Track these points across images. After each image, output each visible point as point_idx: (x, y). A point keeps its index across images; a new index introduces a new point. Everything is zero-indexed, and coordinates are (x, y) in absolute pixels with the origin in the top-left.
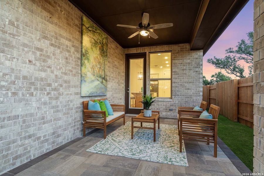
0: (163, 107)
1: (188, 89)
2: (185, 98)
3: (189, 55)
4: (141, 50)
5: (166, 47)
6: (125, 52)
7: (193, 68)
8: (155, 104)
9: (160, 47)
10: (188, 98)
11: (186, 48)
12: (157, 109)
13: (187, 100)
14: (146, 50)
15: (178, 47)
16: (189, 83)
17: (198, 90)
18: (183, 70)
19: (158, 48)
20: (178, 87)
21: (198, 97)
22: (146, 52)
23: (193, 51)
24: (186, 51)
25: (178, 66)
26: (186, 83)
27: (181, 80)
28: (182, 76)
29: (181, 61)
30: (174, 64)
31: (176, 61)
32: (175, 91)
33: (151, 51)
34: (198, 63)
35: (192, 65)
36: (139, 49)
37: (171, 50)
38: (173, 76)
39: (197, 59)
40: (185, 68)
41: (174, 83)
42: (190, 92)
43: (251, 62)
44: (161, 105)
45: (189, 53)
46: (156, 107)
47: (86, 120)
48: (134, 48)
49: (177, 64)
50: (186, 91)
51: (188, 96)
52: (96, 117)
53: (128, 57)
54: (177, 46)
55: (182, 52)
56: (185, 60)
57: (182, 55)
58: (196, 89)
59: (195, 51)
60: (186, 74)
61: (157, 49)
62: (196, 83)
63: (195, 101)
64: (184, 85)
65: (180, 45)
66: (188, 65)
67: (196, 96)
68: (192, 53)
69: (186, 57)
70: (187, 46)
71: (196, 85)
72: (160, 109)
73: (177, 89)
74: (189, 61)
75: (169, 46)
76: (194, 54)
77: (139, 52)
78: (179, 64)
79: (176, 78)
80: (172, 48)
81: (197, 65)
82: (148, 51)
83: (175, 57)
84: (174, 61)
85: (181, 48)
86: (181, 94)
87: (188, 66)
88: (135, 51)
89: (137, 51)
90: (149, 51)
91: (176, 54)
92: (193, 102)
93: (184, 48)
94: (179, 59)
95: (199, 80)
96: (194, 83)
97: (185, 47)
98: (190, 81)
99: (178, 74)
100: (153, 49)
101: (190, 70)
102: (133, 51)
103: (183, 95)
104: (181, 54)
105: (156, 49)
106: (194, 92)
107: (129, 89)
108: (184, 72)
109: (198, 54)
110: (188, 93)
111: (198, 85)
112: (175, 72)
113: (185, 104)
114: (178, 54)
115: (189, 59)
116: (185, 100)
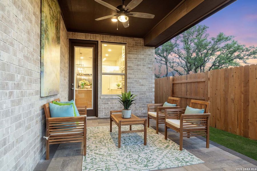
0: (118, 105)
1: (142, 85)
2: (140, 94)
3: (143, 50)
4: (92, 38)
5: (120, 39)
6: (70, 36)
7: (147, 64)
8: (109, 102)
9: (114, 37)
10: (142, 94)
11: (140, 43)
12: (111, 108)
13: (141, 97)
14: (98, 38)
15: (133, 41)
16: (143, 79)
17: (151, 86)
18: (138, 65)
19: (113, 39)
20: (133, 83)
21: (151, 93)
22: (98, 41)
23: (146, 47)
24: (140, 46)
25: (133, 61)
26: (140, 79)
27: (135, 76)
28: (136, 72)
29: (136, 56)
30: (129, 58)
31: (131, 56)
32: (130, 87)
33: (103, 40)
34: (151, 60)
35: (145, 61)
36: (89, 36)
37: (126, 43)
38: (128, 71)
39: (150, 55)
40: (139, 63)
41: (129, 78)
42: (144, 89)
43: (159, 62)
44: (115, 103)
45: (143, 49)
46: (110, 106)
47: (50, 133)
48: (82, 34)
49: (131, 58)
50: (141, 87)
51: (142, 93)
52: (68, 127)
53: (73, 44)
54: (132, 39)
55: (137, 47)
56: (139, 55)
57: (137, 50)
58: (149, 85)
59: (148, 47)
60: (140, 70)
61: (111, 39)
62: (149, 79)
63: (148, 97)
64: (139, 81)
65: (135, 39)
66: (142, 60)
67: (149, 92)
68: (145, 49)
69: (140, 52)
70: (141, 41)
71: (149, 81)
72: (114, 108)
73: (132, 85)
74: (143, 57)
75: (124, 38)
76: (148, 50)
77: (88, 39)
78: (134, 58)
79: (131, 74)
80: (127, 41)
81: (150, 62)
82: (100, 39)
83: (130, 51)
84: (128, 55)
85: (136, 43)
86: (136, 90)
87: (142, 62)
88: (84, 37)
89: (86, 37)
90: (102, 41)
91: (131, 48)
92: (147, 98)
93: (138, 43)
94: (134, 54)
95: (152, 76)
96: (147, 79)
97: (139, 41)
98: (144, 77)
99: (133, 69)
100: (107, 38)
101: (144, 66)
102: (81, 36)
103: (138, 92)
104: (136, 48)
105: (109, 39)
106: (147, 89)
107: (73, 85)
108: (139, 68)
109: (151, 50)
110: (142, 90)
111: (151, 81)
112: (129, 67)
113: (140, 100)
114: (132, 48)
115: (143, 55)
116: (139, 97)
